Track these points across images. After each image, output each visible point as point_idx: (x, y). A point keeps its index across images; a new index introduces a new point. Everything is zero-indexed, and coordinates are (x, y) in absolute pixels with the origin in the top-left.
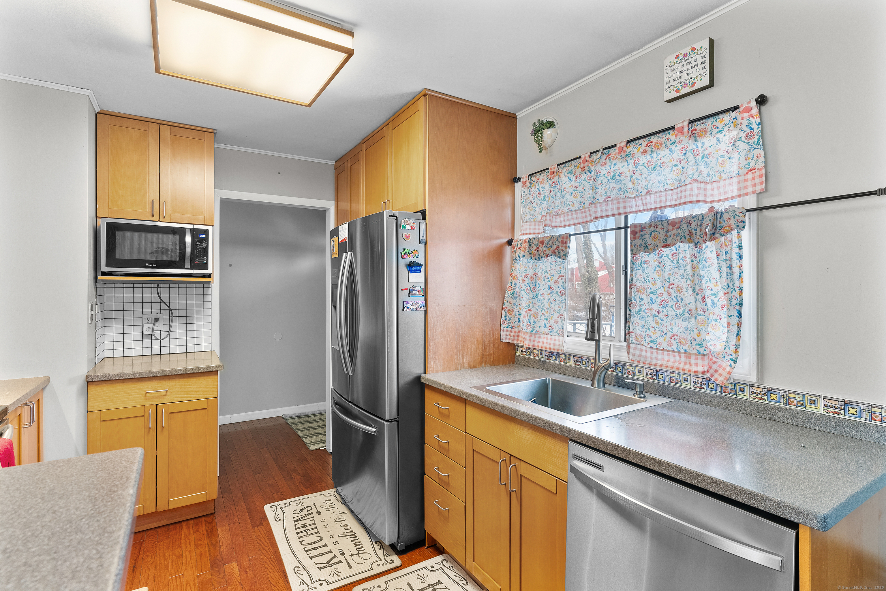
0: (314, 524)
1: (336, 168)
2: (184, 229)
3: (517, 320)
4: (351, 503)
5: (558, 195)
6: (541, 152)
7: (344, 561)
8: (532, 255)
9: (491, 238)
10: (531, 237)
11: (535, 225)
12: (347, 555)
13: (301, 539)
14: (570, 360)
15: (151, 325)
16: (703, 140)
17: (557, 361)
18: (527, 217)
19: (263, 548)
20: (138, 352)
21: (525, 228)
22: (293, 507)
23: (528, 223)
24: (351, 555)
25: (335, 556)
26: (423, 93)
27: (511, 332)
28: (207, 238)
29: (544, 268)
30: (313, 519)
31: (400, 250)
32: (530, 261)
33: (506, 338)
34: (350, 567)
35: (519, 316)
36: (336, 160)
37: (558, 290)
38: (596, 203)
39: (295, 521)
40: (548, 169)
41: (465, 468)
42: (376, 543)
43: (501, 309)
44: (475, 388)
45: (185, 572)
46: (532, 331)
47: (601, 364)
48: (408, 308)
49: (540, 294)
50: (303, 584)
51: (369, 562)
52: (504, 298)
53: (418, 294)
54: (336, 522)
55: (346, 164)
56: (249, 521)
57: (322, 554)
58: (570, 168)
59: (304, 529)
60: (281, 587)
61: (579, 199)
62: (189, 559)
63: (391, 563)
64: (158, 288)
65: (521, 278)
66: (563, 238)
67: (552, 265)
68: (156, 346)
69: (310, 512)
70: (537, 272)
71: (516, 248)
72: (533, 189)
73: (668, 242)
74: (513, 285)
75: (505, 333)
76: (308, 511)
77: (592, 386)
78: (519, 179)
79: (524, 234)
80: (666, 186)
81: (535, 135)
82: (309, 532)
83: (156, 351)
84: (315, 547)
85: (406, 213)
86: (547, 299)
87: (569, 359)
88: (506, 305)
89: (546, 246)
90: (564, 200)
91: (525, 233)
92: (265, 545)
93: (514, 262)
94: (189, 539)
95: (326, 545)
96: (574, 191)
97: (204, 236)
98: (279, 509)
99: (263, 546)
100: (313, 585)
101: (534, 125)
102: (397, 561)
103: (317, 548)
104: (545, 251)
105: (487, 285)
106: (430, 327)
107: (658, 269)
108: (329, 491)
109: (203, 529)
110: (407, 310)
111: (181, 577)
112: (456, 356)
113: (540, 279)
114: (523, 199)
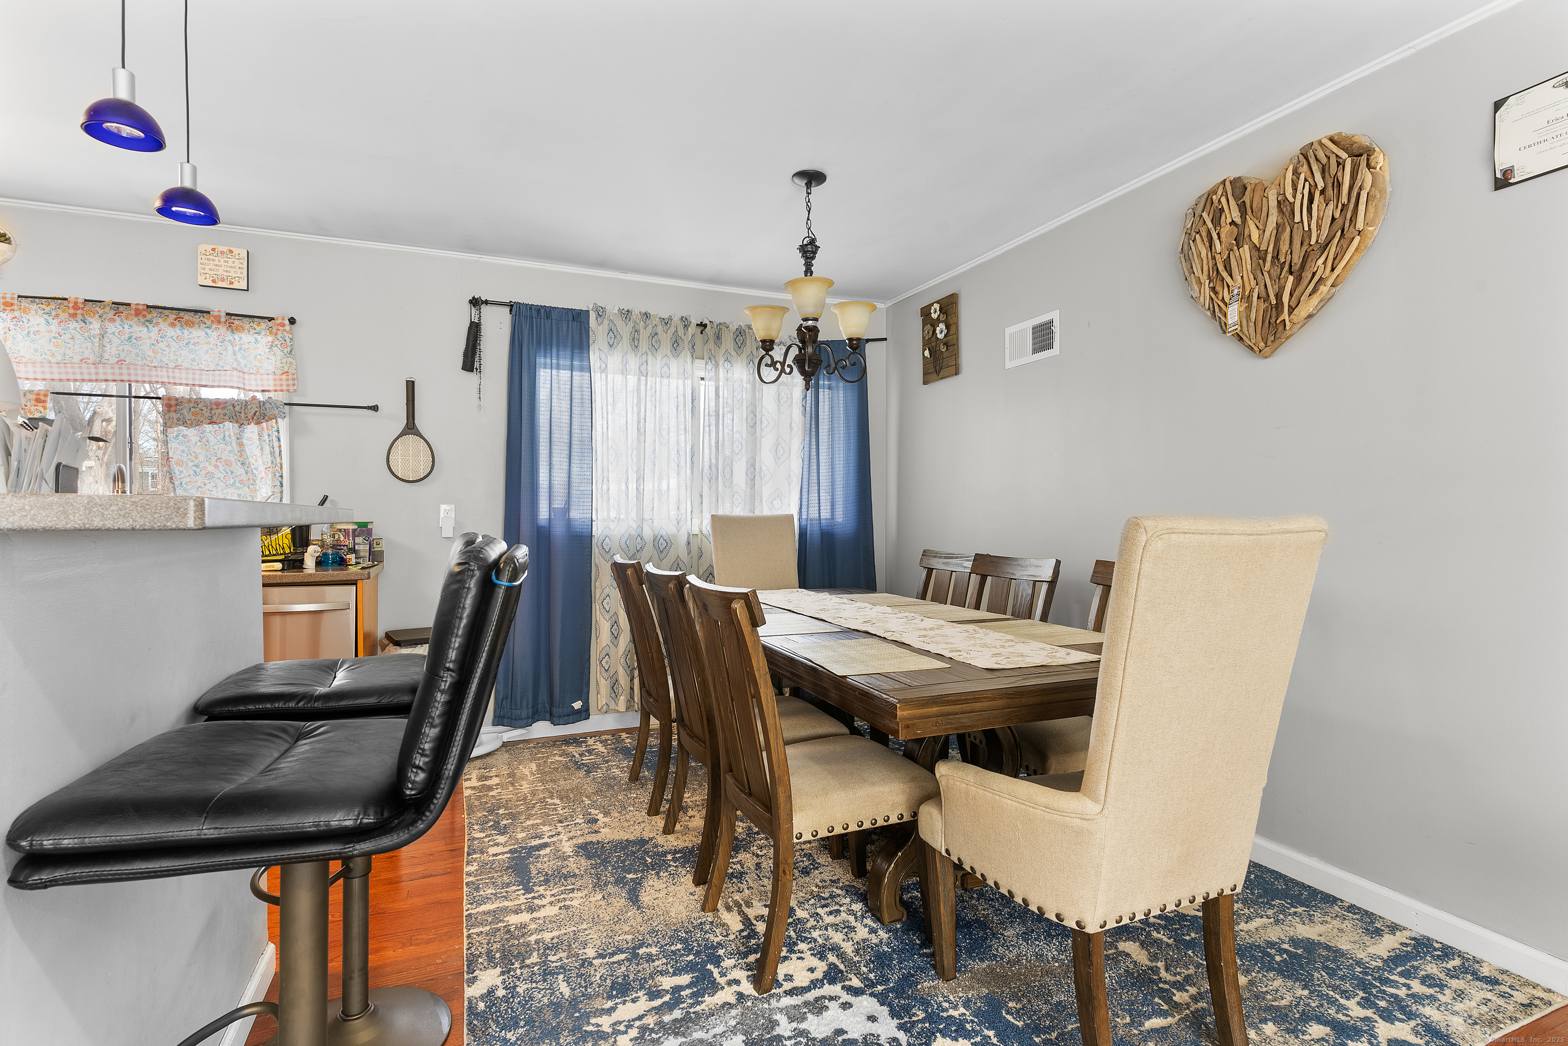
5: (20, 336)
16: (241, 335)
38: (105, 363)
58: (46, 308)
66: (38, 394)
73: (214, 419)
80: (200, 366)
90: (34, 346)
96: (53, 338)
107: (199, 443)
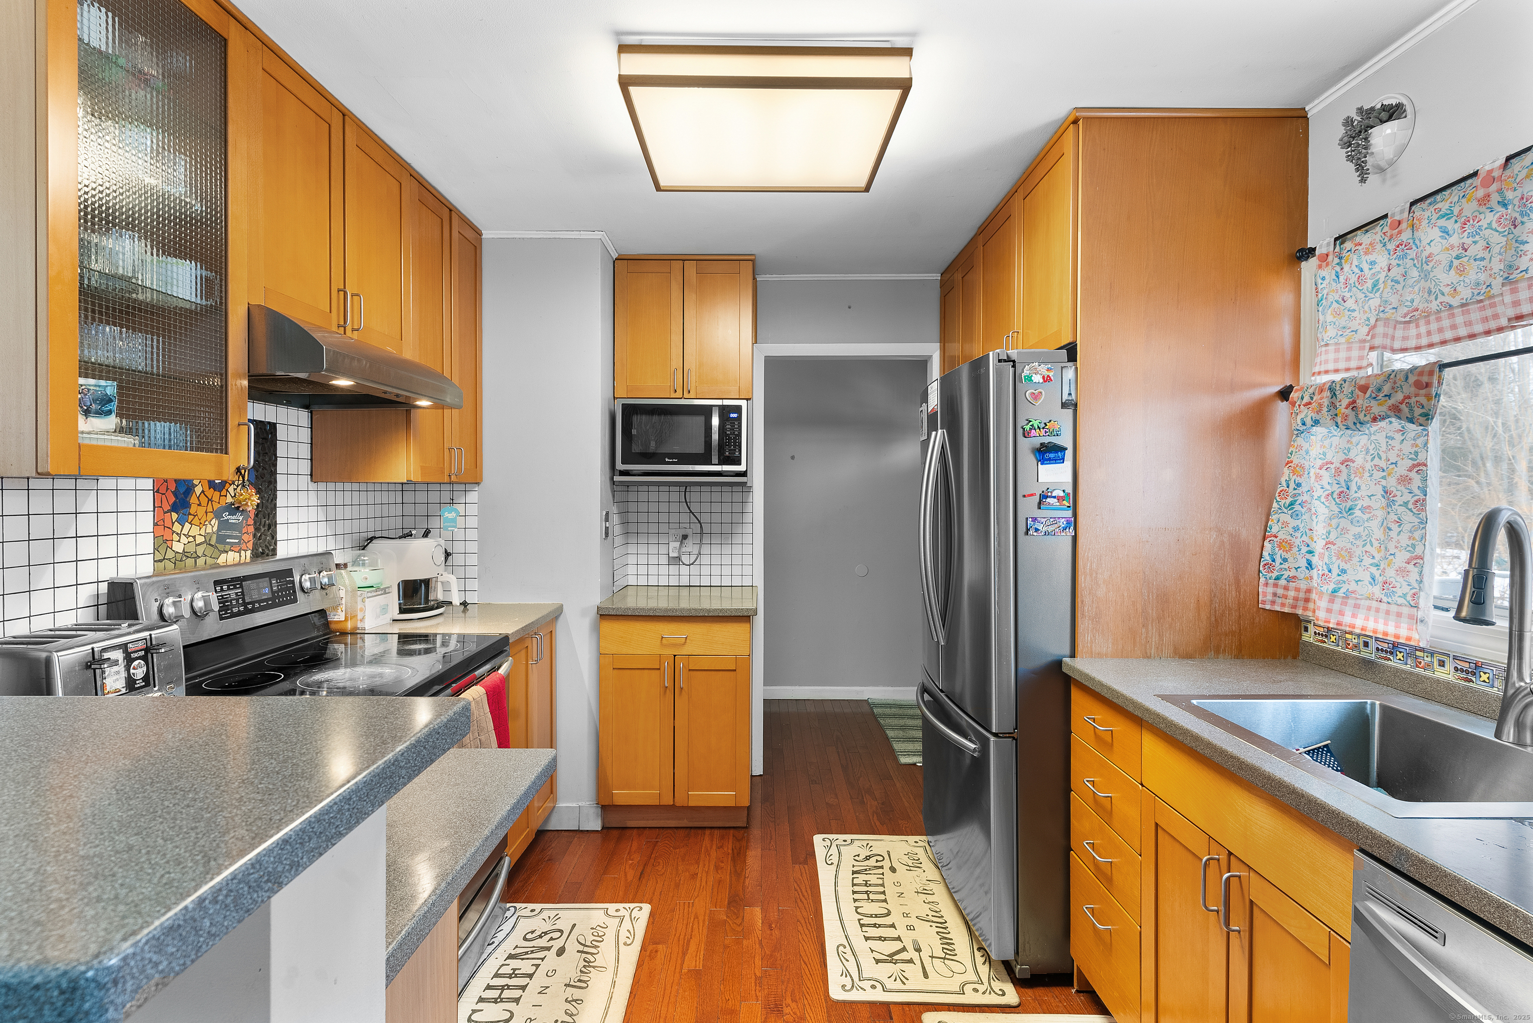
0: (883, 885)
1: (943, 284)
2: (712, 406)
3: (1303, 563)
4: (946, 868)
5: (1415, 273)
6: (1363, 180)
7: (918, 962)
8: (1339, 419)
9: (1233, 387)
10: (1337, 377)
11: (1349, 349)
12: (925, 954)
13: (857, 904)
14: (1443, 666)
15: (677, 544)
17: (1407, 664)
18: (1327, 334)
19: (801, 900)
20: (663, 581)
21: (1323, 359)
22: (854, 849)
23: (1331, 348)
24: (932, 957)
25: (904, 949)
26: (1071, 118)
27: (1286, 588)
28: (739, 419)
29: (1371, 448)
30: (881, 876)
31: (1021, 422)
32: (1335, 433)
33: (1273, 603)
34: (926, 975)
35: (1308, 556)
36: (942, 272)
37: (1407, 497)
38: (1517, 281)
39: (854, 873)
40: (1386, 216)
41: (1140, 855)
42: (979, 949)
43: (1260, 537)
44: (1164, 698)
45: (697, 900)
46: (1335, 591)
47: (1526, 683)
48: (1037, 530)
49: (1359, 507)
50: (846, 976)
51: (959, 979)
52: (1268, 515)
53: (1058, 504)
54: (918, 892)
55: (956, 275)
56: (789, 853)
57: (885, 939)
58: (1444, 206)
59: (865, 889)
60: (813, 968)
61: (1472, 275)
62: (704, 883)
63: (999, 995)
64: (685, 492)
65: (1312, 471)
66: (1421, 374)
67: (1393, 438)
68: (685, 575)
69: (879, 864)
70: (1351, 455)
71: (1299, 406)
72: (1346, 268)
74: (1292, 485)
75: (1270, 590)
76: (877, 861)
77: (1498, 734)
78: (1312, 251)
79: (1319, 373)
81: (1349, 146)
82: (872, 896)
83: (685, 581)
84: (876, 924)
85: (1034, 352)
86: (1380, 519)
87: (1442, 664)
88: (1275, 530)
89: (1374, 395)
90: (1428, 285)
91: (1322, 369)
92: (804, 896)
93: (1294, 436)
94: (709, 855)
95: (893, 926)
96: (1458, 257)
97: (735, 415)
98: (834, 847)
99: (801, 896)
100: (860, 984)
101: (1348, 122)
102: (1012, 996)
103: (880, 926)
104: (1368, 409)
105: (1223, 488)
106: (1084, 568)
108: (917, 838)
109: (729, 847)
110: (1035, 534)
111: (691, 905)
112: (1144, 630)
113: (1360, 473)
114: (1320, 295)
